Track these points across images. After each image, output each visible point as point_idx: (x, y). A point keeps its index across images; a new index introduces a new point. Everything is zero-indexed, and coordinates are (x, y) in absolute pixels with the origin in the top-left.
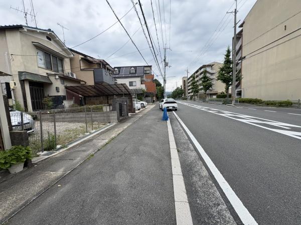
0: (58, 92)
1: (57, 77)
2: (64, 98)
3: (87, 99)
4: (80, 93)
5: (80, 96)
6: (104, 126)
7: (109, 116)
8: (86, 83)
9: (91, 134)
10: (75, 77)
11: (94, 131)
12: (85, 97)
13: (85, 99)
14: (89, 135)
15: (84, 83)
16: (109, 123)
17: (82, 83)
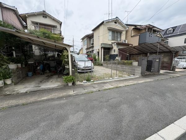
0: (115, 52)
1: (115, 44)
2: (117, 55)
3: (131, 56)
4: (128, 52)
5: (127, 54)
6: (128, 76)
7: (134, 70)
8: (132, 45)
9: (113, 79)
10: (126, 42)
11: (117, 78)
12: (130, 55)
13: (130, 56)
14: (111, 79)
15: (131, 45)
16: (134, 75)
17: (130, 45)
